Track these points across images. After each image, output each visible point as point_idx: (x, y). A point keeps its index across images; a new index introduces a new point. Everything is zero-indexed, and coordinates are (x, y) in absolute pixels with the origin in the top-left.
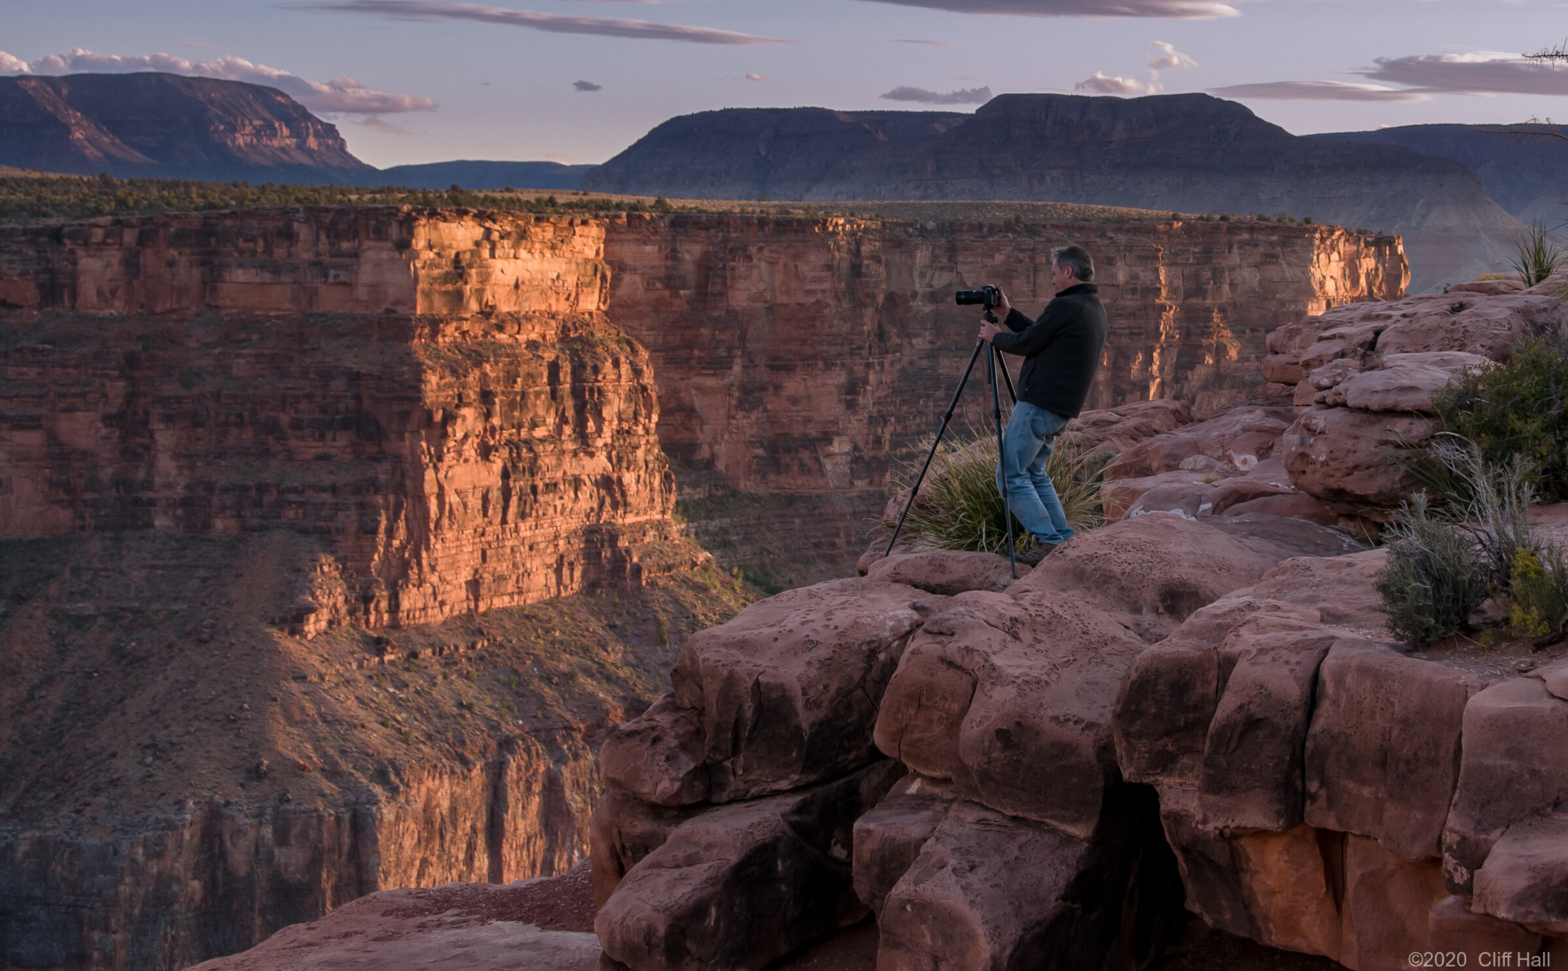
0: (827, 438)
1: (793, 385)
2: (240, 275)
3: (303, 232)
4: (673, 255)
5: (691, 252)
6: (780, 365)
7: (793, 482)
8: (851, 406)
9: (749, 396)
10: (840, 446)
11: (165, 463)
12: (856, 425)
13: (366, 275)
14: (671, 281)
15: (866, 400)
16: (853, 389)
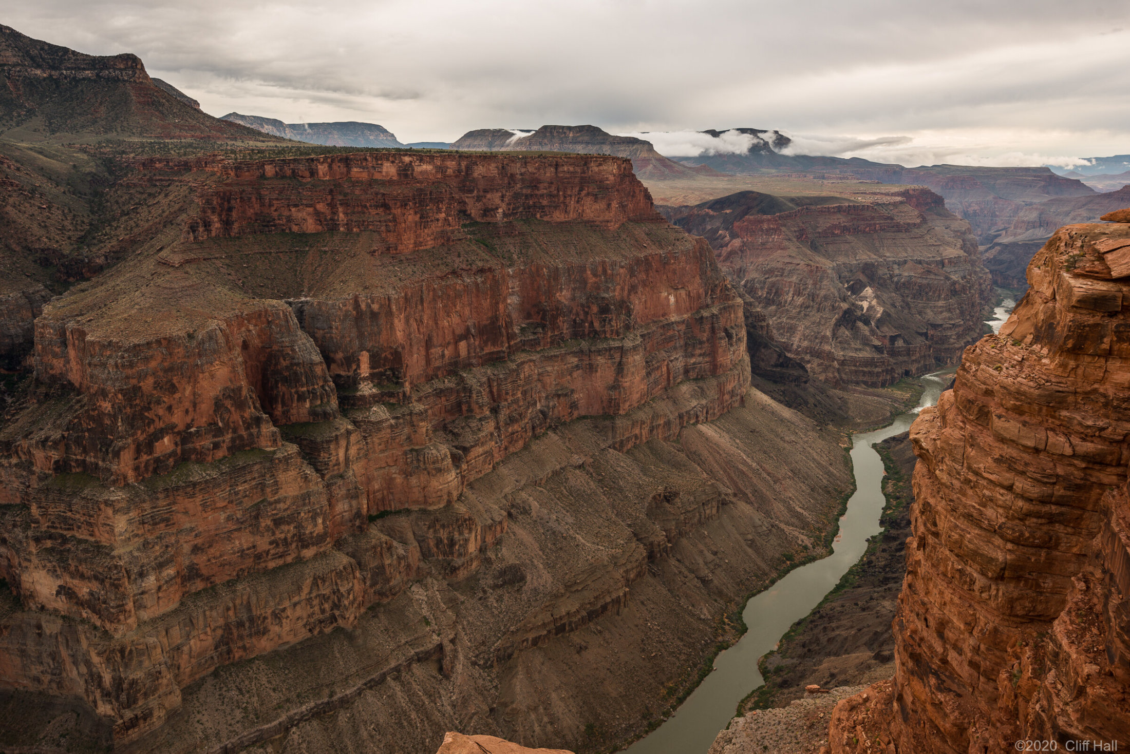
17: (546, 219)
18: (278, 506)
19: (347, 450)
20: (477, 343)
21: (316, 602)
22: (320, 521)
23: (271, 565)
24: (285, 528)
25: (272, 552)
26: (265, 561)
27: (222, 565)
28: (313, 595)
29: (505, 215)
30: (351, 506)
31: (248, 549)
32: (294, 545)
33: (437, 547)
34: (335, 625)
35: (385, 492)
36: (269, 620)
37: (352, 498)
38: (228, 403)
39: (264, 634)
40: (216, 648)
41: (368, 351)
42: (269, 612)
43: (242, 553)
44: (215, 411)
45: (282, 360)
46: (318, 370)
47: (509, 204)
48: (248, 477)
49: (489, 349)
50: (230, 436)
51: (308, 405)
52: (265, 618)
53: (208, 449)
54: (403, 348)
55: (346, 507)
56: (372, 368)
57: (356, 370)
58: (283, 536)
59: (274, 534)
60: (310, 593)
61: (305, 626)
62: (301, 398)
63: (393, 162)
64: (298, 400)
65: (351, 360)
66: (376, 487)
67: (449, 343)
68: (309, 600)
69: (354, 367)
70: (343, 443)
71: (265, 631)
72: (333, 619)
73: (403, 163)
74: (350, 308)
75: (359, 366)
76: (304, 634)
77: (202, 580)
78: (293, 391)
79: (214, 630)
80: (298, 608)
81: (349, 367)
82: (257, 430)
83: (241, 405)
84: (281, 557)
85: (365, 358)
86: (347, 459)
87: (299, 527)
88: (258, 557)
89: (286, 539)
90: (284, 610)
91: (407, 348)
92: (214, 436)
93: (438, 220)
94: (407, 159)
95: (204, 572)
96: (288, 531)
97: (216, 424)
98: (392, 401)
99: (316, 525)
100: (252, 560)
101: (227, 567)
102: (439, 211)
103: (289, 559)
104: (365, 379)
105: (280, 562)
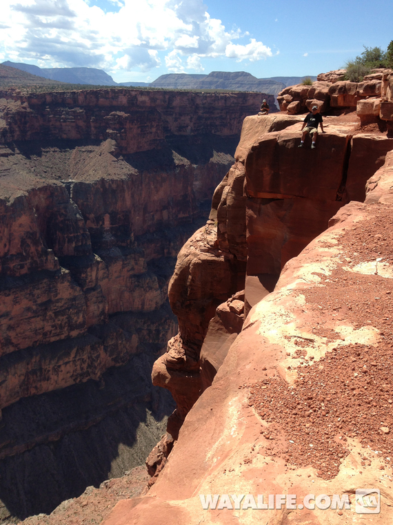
0: (187, 126)
1: (182, 118)
2: (101, 100)
3: (110, 94)
4: (165, 97)
5: (167, 97)
6: (181, 115)
7: (182, 133)
8: (191, 121)
9: (176, 120)
10: (189, 128)
11: (93, 129)
12: (192, 124)
13: (120, 100)
14: (164, 101)
15: (193, 120)
16: (191, 118)
17: (218, 133)
18: (57, 304)
19: (97, 273)
20: (174, 211)
21: (78, 363)
22: (81, 315)
23: (53, 339)
24: (60, 318)
25: (53, 332)
26: (50, 337)
27: (24, 338)
28: (77, 358)
29: (192, 130)
30: (99, 308)
31: (40, 329)
32: (66, 328)
33: (149, 336)
34: (89, 377)
35: (118, 301)
36: (51, 372)
37: (99, 302)
38: (29, 241)
39: (48, 380)
40: (20, 387)
41: (109, 214)
42: (51, 366)
43: (36, 332)
44: (21, 246)
45: (59, 217)
46: (81, 224)
47: (194, 124)
48: (41, 286)
49: (181, 215)
50: (29, 261)
51: (74, 245)
52: (49, 371)
53: (18, 269)
54: (130, 212)
55: (96, 307)
56: (111, 224)
57: (101, 225)
58: (59, 322)
59: (54, 321)
60: (75, 357)
61: (71, 377)
62: (70, 241)
63: (125, 95)
64: (68, 242)
65: (99, 219)
66: (113, 297)
67: (157, 211)
68: (74, 361)
69: (101, 223)
70: (95, 269)
71: (48, 379)
72: (88, 374)
73: (131, 95)
74: (99, 187)
75: (103, 223)
76: (71, 382)
77: (13, 346)
78: (66, 236)
79: (19, 376)
80: (68, 365)
81: (98, 223)
82: (45, 258)
83: (36, 243)
84: (58, 335)
85: (107, 218)
86: (97, 279)
87: (69, 318)
88: (45, 334)
89: (61, 324)
90: (59, 366)
91: (132, 213)
92: (21, 261)
93: (151, 133)
94: (133, 93)
95: (14, 341)
96: (63, 320)
97: (21, 254)
98: (124, 244)
99: (78, 318)
100: (41, 336)
101: (27, 340)
102: (152, 126)
103: (63, 337)
104: (107, 231)
105: (57, 338)
